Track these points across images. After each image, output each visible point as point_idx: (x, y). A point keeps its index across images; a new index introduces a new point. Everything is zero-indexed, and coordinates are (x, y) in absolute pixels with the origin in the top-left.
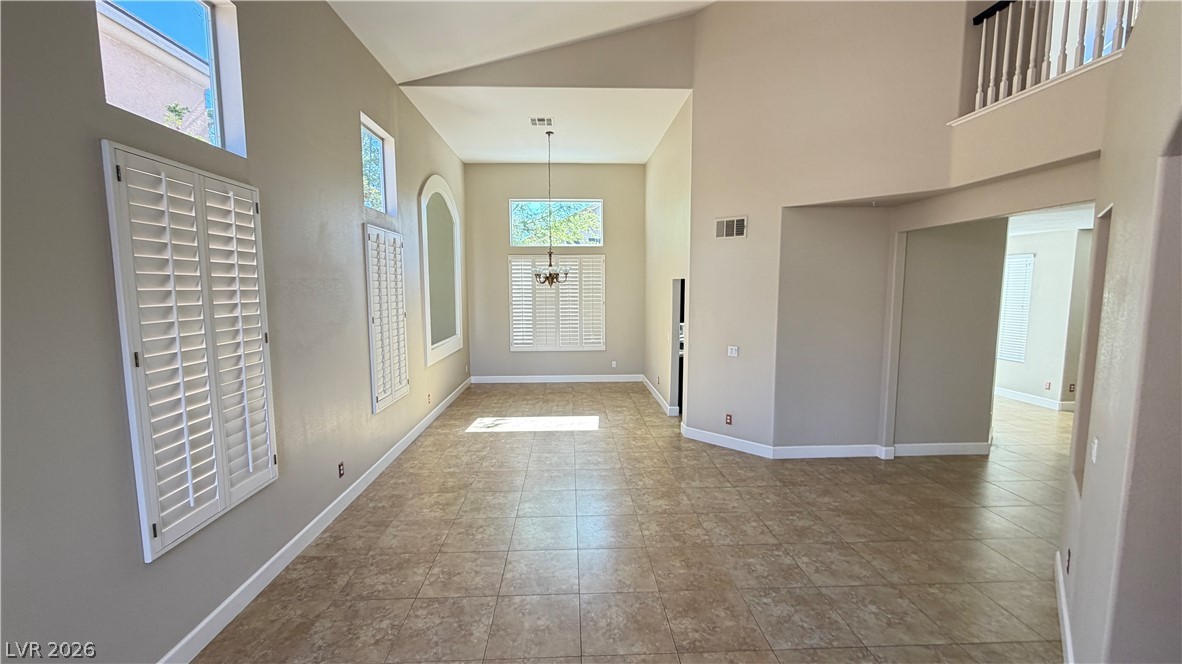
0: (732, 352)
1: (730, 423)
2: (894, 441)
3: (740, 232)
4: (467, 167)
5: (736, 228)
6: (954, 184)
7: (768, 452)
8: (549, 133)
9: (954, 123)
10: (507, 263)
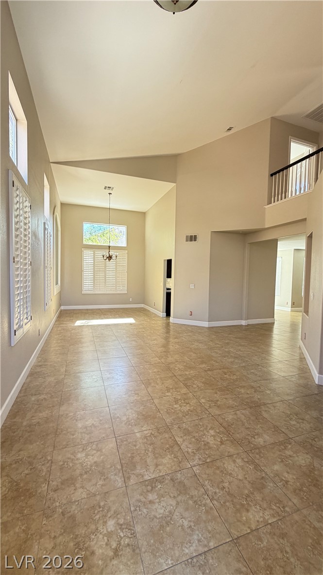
0: (192, 286)
1: (191, 315)
2: (247, 318)
3: (195, 240)
4: (62, 204)
5: (193, 238)
6: (266, 226)
7: (206, 324)
8: (110, 194)
9: (266, 207)
10: (82, 251)
